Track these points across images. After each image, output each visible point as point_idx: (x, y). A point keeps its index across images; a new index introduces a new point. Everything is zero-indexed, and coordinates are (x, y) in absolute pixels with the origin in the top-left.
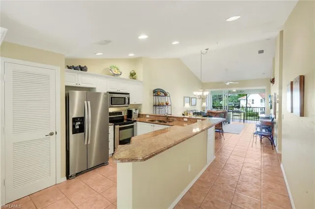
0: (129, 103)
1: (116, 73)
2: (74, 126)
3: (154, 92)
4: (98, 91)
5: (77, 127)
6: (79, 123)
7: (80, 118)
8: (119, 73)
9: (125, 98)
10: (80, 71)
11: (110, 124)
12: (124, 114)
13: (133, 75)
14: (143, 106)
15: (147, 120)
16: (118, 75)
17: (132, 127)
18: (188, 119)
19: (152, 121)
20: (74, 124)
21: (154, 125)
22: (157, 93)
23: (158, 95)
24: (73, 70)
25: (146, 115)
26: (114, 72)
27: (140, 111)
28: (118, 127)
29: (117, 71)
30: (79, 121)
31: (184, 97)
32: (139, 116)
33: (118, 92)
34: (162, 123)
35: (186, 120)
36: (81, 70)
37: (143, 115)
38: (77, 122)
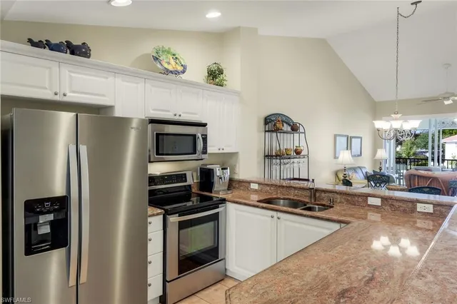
0: (205, 151)
1: (170, 68)
2: (30, 229)
3: (267, 120)
4: (118, 113)
5: (45, 230)
6: (51, 217)
7: (54, 200)
8: (180, 69)
9: (194, 136)
10: (68, 56)
11: (151, 210)
12: (193, 180)
13: (215, 75)
14: (241, 157)
15: (255, 198)
16: (176, 73)
17: (215, 217)
18: (384, 199)
19: (269, 201)
20: (32, 221)
21: (280, 215)
22: (273, 124)
23: (277, 130)
24: (47, 51)
25: (249, 182)
26: (166, 66)
27: (233, 172)
28: (174, 219)
29: (172, 62)
30: (49, 212)
31: (335, 136)
32: (232, 184)
33: (177, 118)
34: (298, 211)
35: (377, 202)
36: (73, 53)
37: (240, 182)
38: (42, 213)
